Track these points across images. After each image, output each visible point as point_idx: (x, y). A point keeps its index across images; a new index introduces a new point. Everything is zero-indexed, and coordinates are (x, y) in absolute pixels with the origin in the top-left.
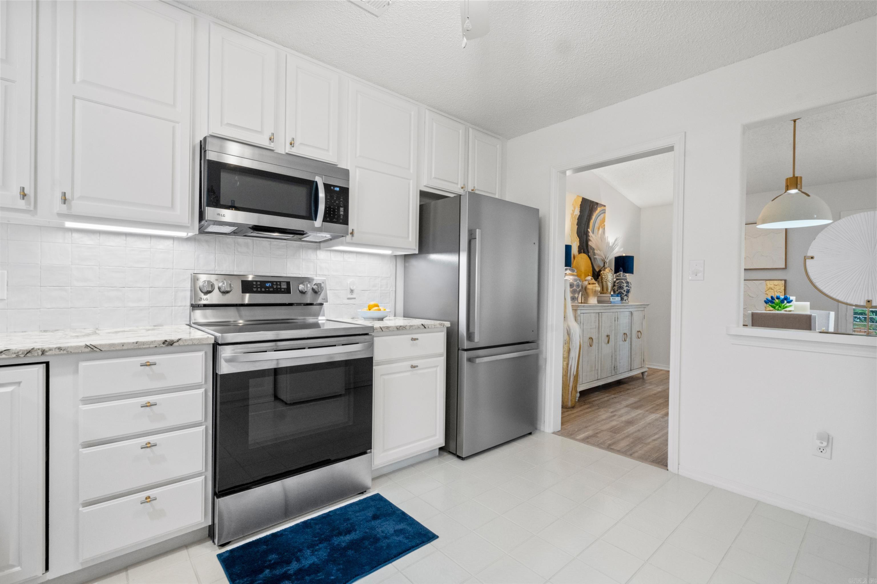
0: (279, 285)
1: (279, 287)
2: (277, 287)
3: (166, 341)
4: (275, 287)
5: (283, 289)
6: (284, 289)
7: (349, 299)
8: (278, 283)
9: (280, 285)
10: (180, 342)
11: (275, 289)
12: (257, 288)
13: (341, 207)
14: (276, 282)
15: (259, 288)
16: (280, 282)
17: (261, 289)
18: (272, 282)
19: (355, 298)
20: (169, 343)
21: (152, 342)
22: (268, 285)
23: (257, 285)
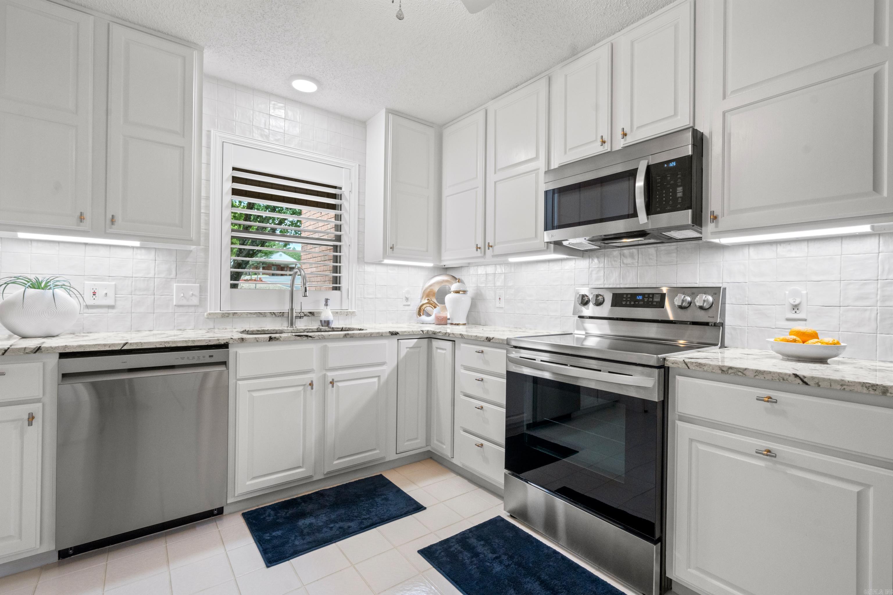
0: (651, 298)
1: (651, 300)
2: (648, 300)
3: (487, 337)
4: (646, 300)
5: (655, 302)
6: (657, 302)
7: (788, 320)
8: (651, 296)
9: (653, 298)
10: (493, 340)
11: (645, 302)
12: (627, 301)
13: (680, 186)
14: (649, 294)
15: (628, 301)
16: (653, 294)
17: (630, 302)
18: (643, 295)
19: (806, 320)
20: (489, 339)
21: (482, 337)
22: (640, 298)
23: (627, 298)
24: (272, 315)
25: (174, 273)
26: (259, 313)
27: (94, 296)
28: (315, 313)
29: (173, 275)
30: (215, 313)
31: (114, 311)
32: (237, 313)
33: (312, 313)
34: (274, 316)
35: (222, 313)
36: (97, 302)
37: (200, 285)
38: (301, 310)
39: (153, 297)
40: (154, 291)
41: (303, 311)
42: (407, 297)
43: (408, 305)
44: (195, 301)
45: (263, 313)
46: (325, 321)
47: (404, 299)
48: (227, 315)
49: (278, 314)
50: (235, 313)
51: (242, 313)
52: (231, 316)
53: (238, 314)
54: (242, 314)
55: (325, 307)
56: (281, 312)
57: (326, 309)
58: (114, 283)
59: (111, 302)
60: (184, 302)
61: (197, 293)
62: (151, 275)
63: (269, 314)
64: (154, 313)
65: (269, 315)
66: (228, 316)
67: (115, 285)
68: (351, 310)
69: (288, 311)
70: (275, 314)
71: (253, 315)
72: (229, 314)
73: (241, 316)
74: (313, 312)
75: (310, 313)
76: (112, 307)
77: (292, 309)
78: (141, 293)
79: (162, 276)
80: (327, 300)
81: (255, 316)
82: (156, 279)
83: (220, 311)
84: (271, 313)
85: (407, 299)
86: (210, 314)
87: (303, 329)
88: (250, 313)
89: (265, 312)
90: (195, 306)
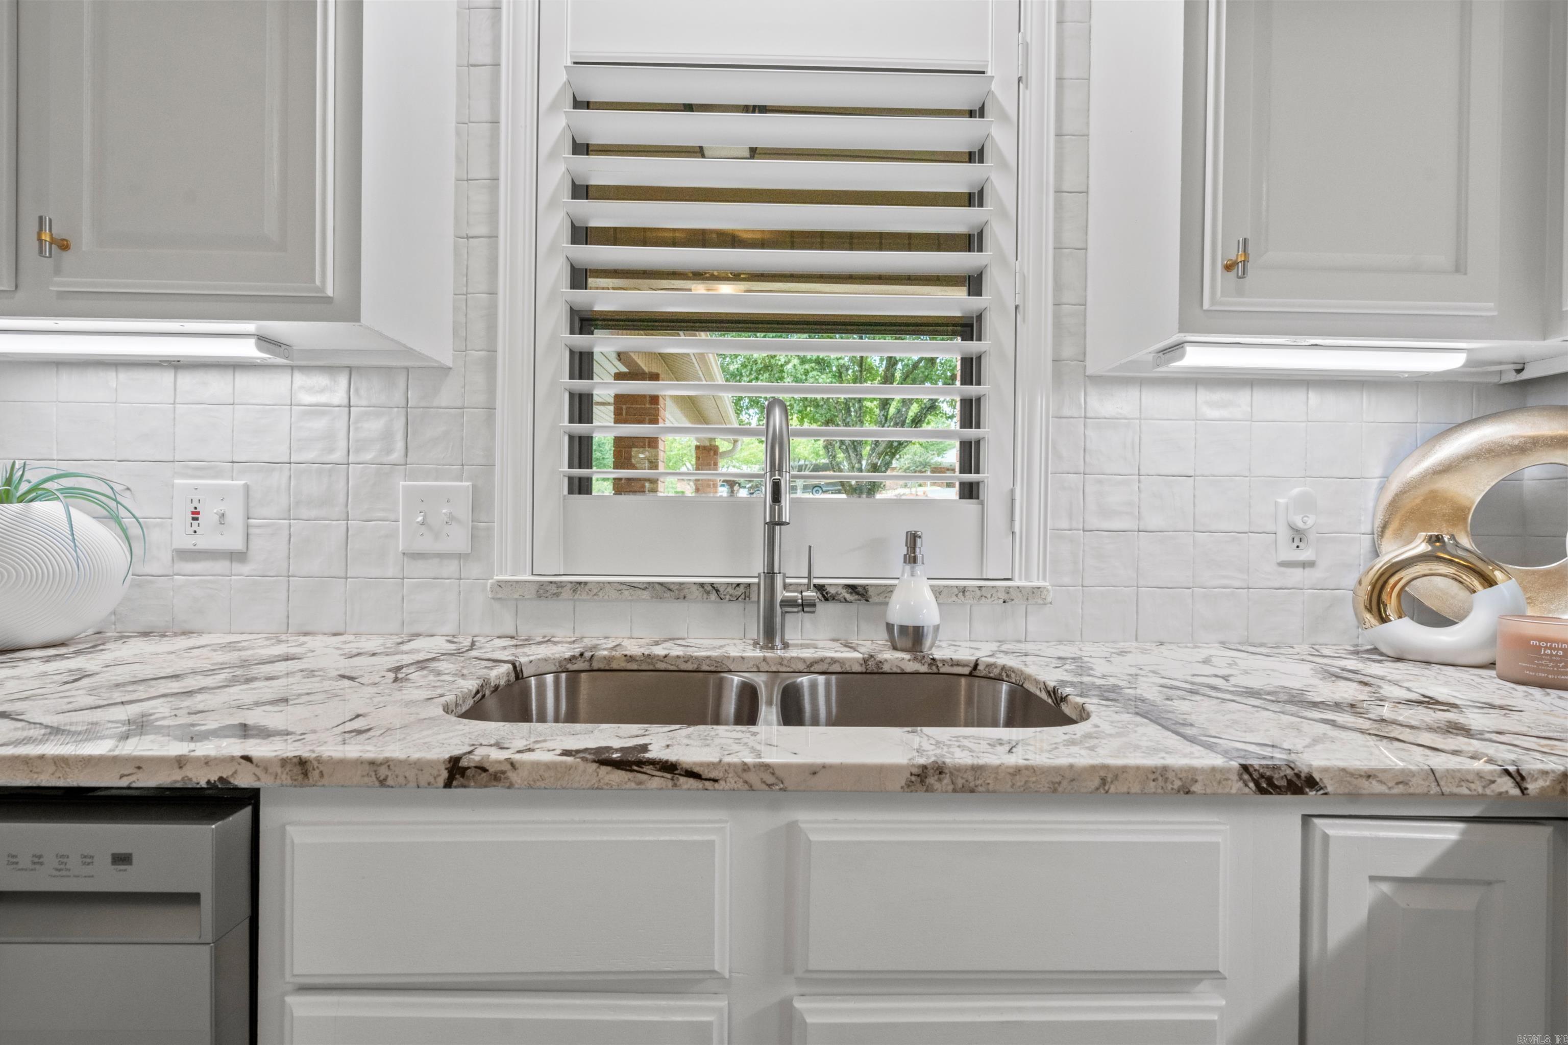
24: (708, 593)
25: (400, 445)
26: (661, 584)
27: (195, 523)
28: (871, 592)
29: (397, 455)
30: (517, 582)
31: (246, 569)
32: (586, 583)
33: (859, 589)
34: (713, 596)
35: (538, 582)
36: (203, 542)
37: (474, 486)
38: (809, 577)
39: (346, 526)
40: (347, 505)
41: (816, 581)
42: (1300, 525)
43: (1305, 565)
44: (458, 539)
45: (672, 587)
46: (903, 629)
47: (1284, 534)
48: (553, 589)
49: (730, 590)
50: (580, 583)
51: (603, 583)
52: (566, 593)
53: (589, 586)
54: (602, 586)
55: (908, 568)
56: (738, 585)
57: (912, 575)
58: (243, 482)
59: (235, 542)
60: (426, 544)
61: (463, 511)
62: (338, 456)
63: (694, 588)
64: (346, 578)
65: (697, 593)
66: (557, 595)
67: (247, 488)
68: (1027, 578)
69: (756, 580)
70: (717, 591)
71: (640, 592)
72: (560, 585)
73: (600, 594)
74: (864, 587)
75: (853, 588)
76: (238, 556)
77: (770, 574)
78: (314, 513)
79: (368, 456)
80: (913, 539)
81: (646, 594)
82: (351, 465)
83: (533, 574)
84: (702, 585)
85: (1298, 536)
86: (500, 584)
87: (803, 660)
88: (632, 586)
89: (681, 584)
90: (459, 556)
